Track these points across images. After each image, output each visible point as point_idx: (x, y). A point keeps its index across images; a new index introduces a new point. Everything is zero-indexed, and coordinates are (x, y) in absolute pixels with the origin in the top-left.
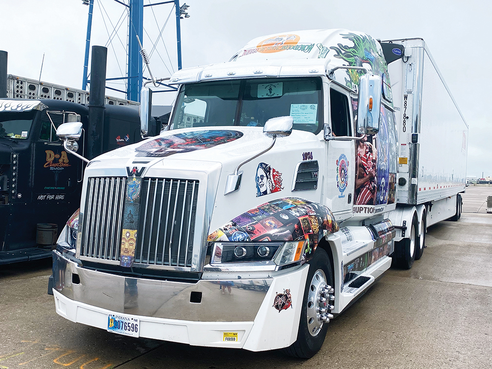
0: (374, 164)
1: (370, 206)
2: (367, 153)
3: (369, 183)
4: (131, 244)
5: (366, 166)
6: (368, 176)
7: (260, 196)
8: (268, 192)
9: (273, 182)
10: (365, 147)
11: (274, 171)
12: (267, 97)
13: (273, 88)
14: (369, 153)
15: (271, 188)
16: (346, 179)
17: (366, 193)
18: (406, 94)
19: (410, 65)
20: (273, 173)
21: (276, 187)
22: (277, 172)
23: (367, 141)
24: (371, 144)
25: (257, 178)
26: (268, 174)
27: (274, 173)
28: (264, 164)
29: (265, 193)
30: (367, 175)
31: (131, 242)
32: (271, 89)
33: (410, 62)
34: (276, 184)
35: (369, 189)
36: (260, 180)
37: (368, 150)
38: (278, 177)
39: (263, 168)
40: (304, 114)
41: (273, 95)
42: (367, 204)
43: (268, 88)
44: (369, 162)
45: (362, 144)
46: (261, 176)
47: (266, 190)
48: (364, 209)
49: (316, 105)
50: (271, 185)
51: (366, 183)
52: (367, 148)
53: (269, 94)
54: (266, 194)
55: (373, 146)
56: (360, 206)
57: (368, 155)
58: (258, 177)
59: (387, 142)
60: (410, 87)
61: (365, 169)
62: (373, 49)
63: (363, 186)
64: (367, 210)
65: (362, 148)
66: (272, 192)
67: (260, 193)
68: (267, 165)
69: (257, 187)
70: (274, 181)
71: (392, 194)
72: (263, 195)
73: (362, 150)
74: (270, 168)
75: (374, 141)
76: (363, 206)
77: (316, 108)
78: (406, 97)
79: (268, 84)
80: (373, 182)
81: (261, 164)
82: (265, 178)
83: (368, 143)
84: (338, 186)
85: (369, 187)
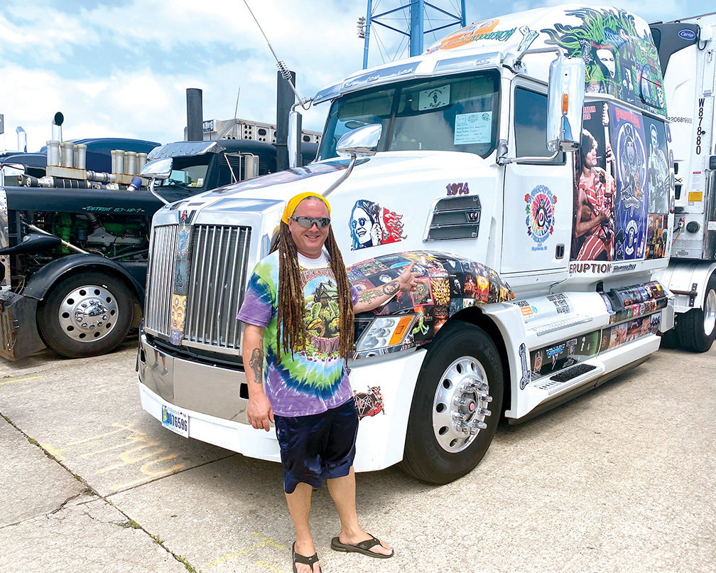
0: (608, 200)
1: (601, 263)
2: (597, 183)
3: (600, 228)
4: (179, 315)
5: (595, 202)
6: (597, 218)
7: (359, 248)
8: (375, 242)
9: (384, 229)
10: (593, 174)
11: (386, 211)
12: (431, 108)
13: (438, 93)
14: (600, 183)
15: (380, 237)
16: (549, 222)
17: (594, 244)
18: (702, 97)
19: (709, 53)
20: (384, 214)
21: (391, 236)
22: (394, 214)
23: (596, 166)
24: (604, 171)
25: (352, 223)
26: (374, 217)
27: (387, 216)
28: (367, 202)
29: (369, 244)
30: (596, 216)
31: (180, 311)
32: (436, 96)
33: (709, 48)
34: (390, 231)
35: (599, 237)
36: (358, 226)
37: (598, 179)
38: (395, 221)
39: (364, 208)
40: (475, 129)
41: (438, 105)
42: (596, 259)
43: (433, 95)
44: (600, 196)
45: (587, 170)
46: (360, 220)
47: (371, 240)
48: (592, 267)
49: (490, 113)
50: (380, 233)
51: (594, 229)
52: (596, 176)
53: (434, 104)
54: (372, 246)
55: (608, 173)
56: (584, 262)
57: (598, 186)
58: (355, 222)
59: (644, 166)
60: (708, 87)
61: (592, 207)
62: (627, 29)
63: (588, 233)
64: (596, 268)
65: (587, 176)
66: (382, 242)
67: (359, 244)
68: (371, 203)
69: (353, 235)
70: (387, 226)
71: (657, 246)
72: (364, 247)
73: (588, 179)
74: (377, 208)
75: (608, 165)
76: (590, 263)
77: (490, 117)
78: (702, 102)
79: (433, 90)
80: (607, 226)
81: (361, 202)
82: (368, 224)
83: (599, 169)
84: (530, 233)
85: (599, 233)
